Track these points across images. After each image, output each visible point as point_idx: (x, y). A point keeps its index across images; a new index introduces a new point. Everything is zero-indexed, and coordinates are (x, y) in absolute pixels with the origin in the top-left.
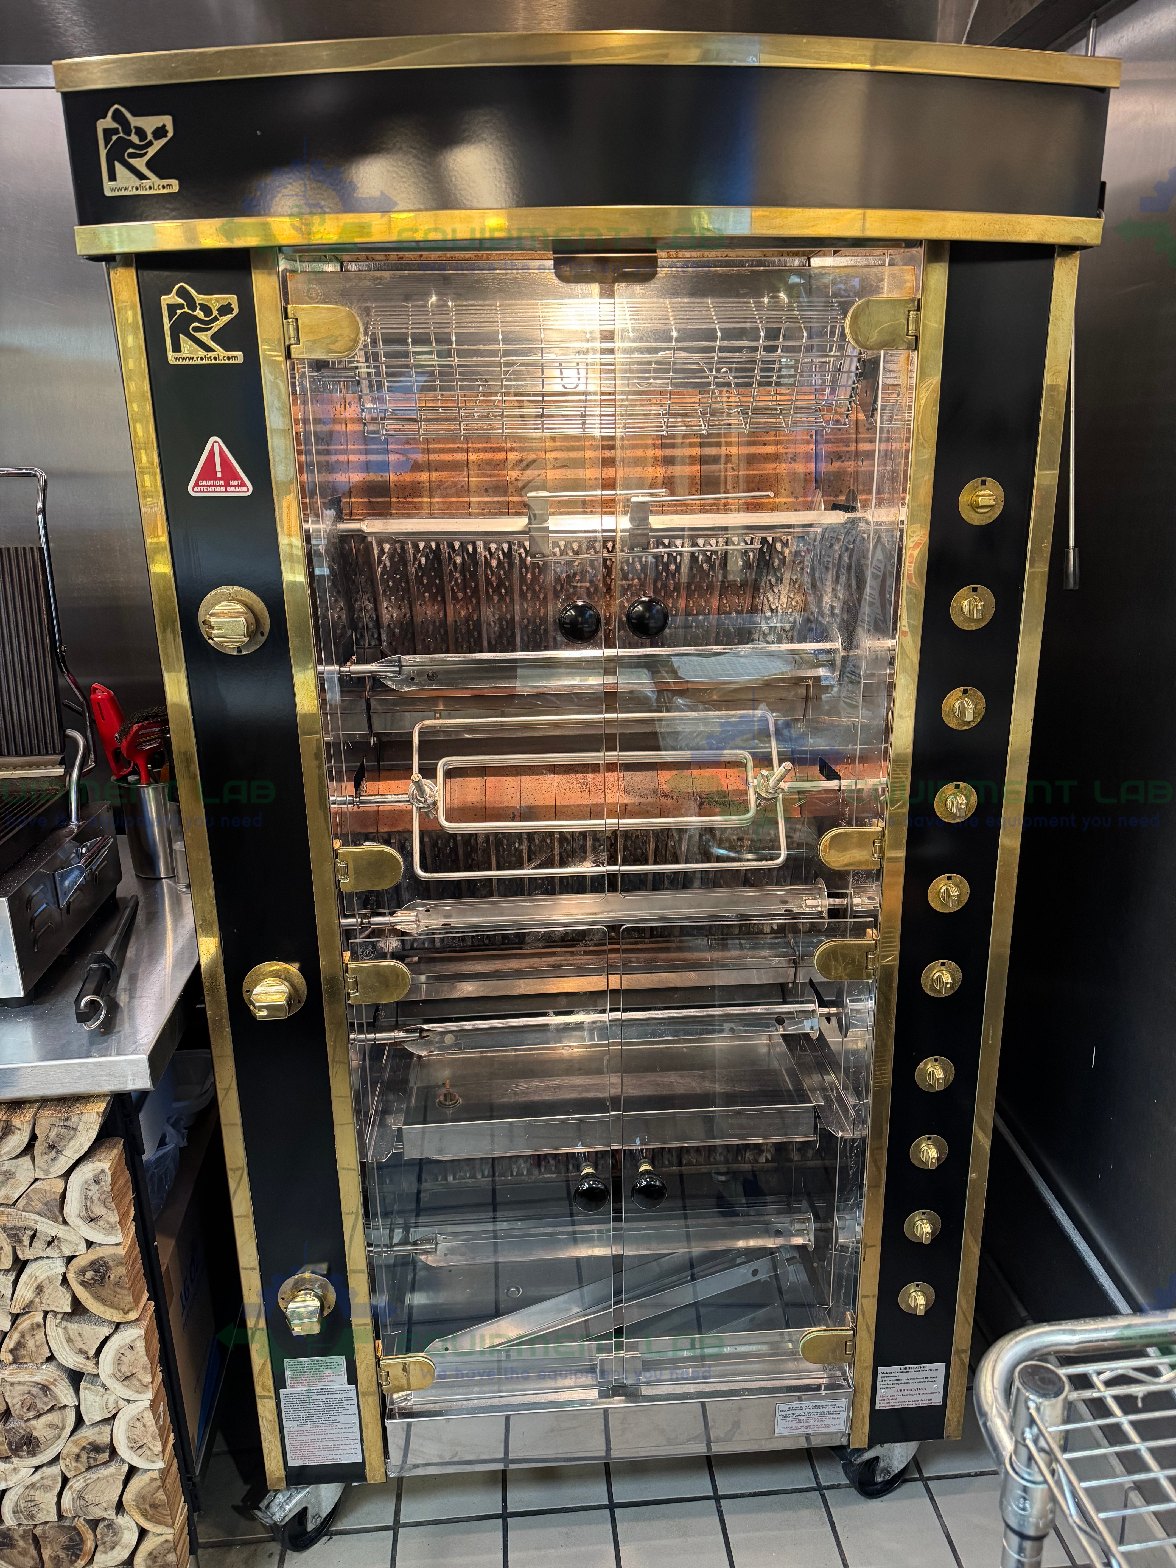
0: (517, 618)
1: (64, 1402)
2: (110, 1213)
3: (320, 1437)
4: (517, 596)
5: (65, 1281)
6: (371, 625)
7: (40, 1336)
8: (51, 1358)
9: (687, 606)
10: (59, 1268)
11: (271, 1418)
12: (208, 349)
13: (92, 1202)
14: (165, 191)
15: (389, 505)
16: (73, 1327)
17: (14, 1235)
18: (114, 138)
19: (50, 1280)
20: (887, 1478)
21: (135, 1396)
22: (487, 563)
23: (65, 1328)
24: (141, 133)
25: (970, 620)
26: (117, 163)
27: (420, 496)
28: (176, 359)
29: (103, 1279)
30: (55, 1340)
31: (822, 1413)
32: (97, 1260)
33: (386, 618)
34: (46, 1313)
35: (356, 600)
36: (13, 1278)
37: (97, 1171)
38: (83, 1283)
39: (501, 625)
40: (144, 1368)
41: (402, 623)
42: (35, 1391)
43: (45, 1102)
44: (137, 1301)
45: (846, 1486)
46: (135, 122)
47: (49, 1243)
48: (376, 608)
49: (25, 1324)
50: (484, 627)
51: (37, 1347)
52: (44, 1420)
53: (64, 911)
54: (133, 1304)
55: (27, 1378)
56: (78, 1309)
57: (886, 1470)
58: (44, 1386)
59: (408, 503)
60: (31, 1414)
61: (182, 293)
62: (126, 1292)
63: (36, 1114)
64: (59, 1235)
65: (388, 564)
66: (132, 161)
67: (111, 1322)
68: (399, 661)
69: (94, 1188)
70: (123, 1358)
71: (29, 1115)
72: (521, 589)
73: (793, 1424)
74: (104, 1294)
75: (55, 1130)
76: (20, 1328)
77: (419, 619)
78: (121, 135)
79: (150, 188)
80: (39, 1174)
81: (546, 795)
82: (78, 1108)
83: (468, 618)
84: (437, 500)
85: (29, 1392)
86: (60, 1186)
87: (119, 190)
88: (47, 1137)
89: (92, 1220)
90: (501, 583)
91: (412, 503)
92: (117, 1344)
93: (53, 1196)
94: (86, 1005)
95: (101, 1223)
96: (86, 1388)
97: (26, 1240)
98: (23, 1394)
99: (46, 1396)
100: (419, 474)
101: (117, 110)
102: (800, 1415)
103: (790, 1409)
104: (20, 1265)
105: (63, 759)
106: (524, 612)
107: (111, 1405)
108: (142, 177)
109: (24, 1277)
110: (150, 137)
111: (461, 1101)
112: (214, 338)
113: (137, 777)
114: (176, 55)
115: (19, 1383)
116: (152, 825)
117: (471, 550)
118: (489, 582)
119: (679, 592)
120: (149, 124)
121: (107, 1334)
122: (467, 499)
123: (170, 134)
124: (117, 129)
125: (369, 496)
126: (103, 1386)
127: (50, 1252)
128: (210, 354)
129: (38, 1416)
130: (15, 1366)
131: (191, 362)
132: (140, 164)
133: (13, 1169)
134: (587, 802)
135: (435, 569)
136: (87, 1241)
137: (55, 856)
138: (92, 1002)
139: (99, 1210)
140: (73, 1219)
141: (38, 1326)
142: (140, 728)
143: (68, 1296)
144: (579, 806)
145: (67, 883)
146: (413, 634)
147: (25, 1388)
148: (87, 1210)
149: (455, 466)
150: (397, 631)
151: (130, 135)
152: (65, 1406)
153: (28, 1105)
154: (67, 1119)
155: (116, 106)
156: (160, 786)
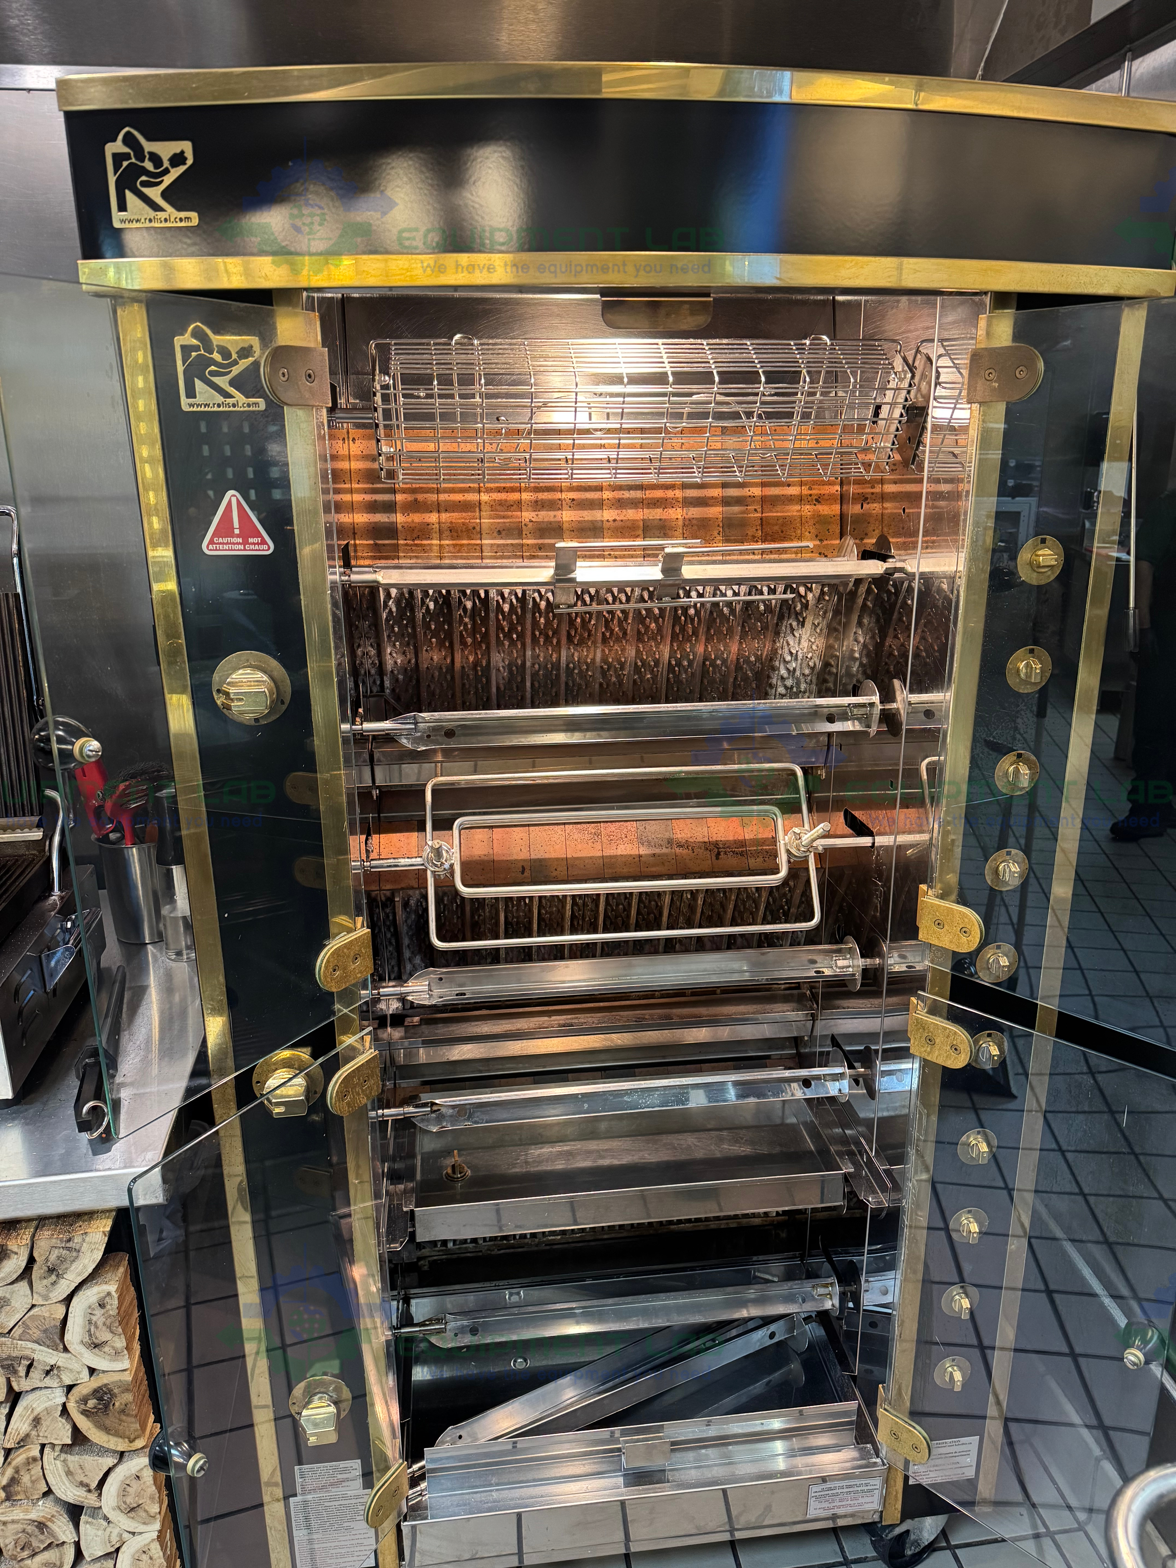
0: (528, 664)
1: (63, 1538)
2: (116, 1338)
3: (333, 1544)
4: (528, 641)
5: (65, 1411)
6: (373, 671)
7: (36, 1470)
8: (49, 1492)
9: (705, 650)
10: (59, 1398)
11: (280, 1528)
12: (228, 395)
13: (96, 1327)
14: (183, 224)
15: (396, 548)
16: (73, 1459)
17: (9, 1366)
18: (125, 164)
19: (48, 1411)
20: (917, 1550)
21: (141, 1528)
22: (499, 608)
23: (64, 1461)
24: (156, 159)
25: (1026, 682)
26: (127, 192)
27: (429, 538)
28: (191, 405)
29: (106, 1407)
30: (53, 1473)
31: (857, 1492)
32: (100, 1388)
33: (389, 663)
34: (43, 1446)
35: (359, 646)
36: (6, 1411)
37: (102, 1295)
38: (85, 1413)
39: (511, 672)
40: (152, 1498)
41: (406, 669)
42: (30, 1529)
43: (42, 1221)
44: (143, 1427)
45: (874, 1559)
46: (149, 147)
47: (48, 1373)
48: (380, 653)
49: (19, 1458)
50: (494, 673)
51: (33, 1482)
52: (39, 1559)
53: (51, 995)
54: (140, 1432)
55: (21, 1516)
56: (79, 1438)
57: (916, 1543)
58: (40, 1523)
59: (416, 545)
60: (26, 1554)
61: (196, 334)
62: (133, 1420)
63: (33, 1236)
64: (59, 1364)
65: (394, 609)
66: (146, 191)
67: (115, 1452)
68: (415, 717)
69: (99, 1312)
70: (128, 1489)
71: (25, 1236)
72: (533, 634)
73: (826, 1505)
74: (107, 1423)
75: (55, 1253)
76: (14, 1463)
77: (424, 665)
78: (133, 160)
79: (166, 220)
80: (38, 1300)
81: (557, 847)
82: (81, 1226)
83: (476, 664)
84: (447, 542)
85: (24, 1531)
86: (61, 1311)
87: (130, 221)
88: (47, 1260)
89: (96, 1346)
90: (512, 628)
91: (421, 545)
92: (122, 1474)
93: (53, 1323)
94: (88, 1112)
95: (106, 1349)
96: (87, 1522)
97: (22, 1371)
98: (17, 1533)
99: (43, 1533)
100: (428, 515)
101: (128, 133)
102: (833, 1495)
103: (823, 1490)
104: (14, 1398)
105: (40, 820)
106: (535, 657)
107: (115, 1539)
108: (156, 207)
109: (19, 1409)
110: (166, 164)
111: (469, 1173)
112: (232, 383)
113: (118, 835)
114: (198, 74)
115: (13, 1522)
116: (136, 888)
117: (483, 595)
118: (500, 627)
119: (697, 637)
120: (166, 149)
121: (111, 1465)
122: (479, 542)
123: (190, 162)
124: (129, 154)
125: (374, 539)
126: (106, 1518)
127: (48, 1382)
128: (228, 400)
129: (33, 1556)
130: (7, 1504)
131: (206, 409)
132: (154, 193)
133: (8, 1296)
134: (599, 854)
135: (444, 615)
136: (89, 1368)
137: (42, 934)
138: (94, 1108)
139: (104, 1335)
140: (75, 1346)
141: (34, 1459)
142: (127, 787)
143: (69, 1427)
144: (591, 858)
145: (53, 963)
146: (418, 681)
147: (19, 1527)
148: (90, 1335)
149: (466, 507)
150: (401, 677)
151: (143, 161)
152: (64, 1543)
153: (24, 1225)
154: (69, 1240)
155: (127, 129)
156: (144, 846)
